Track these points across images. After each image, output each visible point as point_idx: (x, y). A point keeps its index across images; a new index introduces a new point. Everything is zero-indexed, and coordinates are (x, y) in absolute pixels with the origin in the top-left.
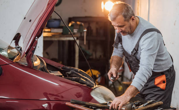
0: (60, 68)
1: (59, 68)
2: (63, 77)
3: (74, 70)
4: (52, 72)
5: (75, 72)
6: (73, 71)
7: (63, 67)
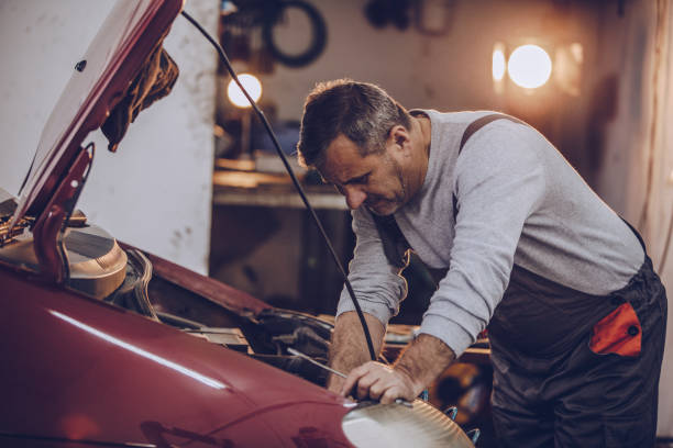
0: (249, 314)
1: (243, 314)
2: (250, 351)
3: (311, 327)
4: (204, 329)
5: (311, 333)
6: (305, 329)
7: (265, 310)
